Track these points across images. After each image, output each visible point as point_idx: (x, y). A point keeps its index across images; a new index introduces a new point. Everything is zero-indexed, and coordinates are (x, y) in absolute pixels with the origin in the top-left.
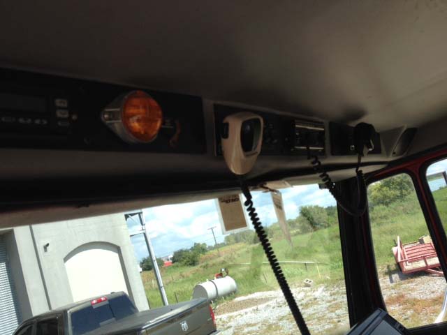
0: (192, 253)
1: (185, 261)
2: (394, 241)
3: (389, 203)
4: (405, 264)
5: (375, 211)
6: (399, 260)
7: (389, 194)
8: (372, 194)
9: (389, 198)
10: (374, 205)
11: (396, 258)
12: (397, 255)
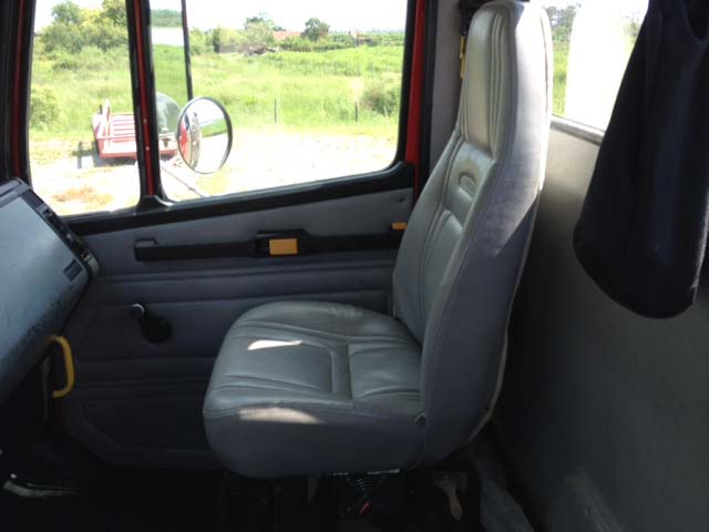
2: (101, 107)
3: (109, 46)
4: (106, 143)
5: (81, 54)
6: (100, 136)
7: (110, 33)
8: (85, 24)
9: (110, 37)
10: (83, 44)
11: (95, 132)
12: (98, 128)
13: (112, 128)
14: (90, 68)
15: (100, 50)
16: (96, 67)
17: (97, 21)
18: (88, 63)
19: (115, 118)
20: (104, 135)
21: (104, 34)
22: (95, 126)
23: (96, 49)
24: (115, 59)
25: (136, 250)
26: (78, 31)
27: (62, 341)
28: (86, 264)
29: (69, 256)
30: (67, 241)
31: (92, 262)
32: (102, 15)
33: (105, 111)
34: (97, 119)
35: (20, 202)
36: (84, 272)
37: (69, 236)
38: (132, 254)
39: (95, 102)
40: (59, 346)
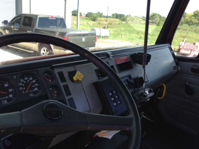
0: (95, 15)
1: (91, 18)
2: (183, 40)
3: (191, 25)
4: (182, 50)
5: (182, 26)
6: (181, 47)
7: (193, 21)
8: (186, 18)
9: (192, 22)
10: (184, 23)
11: (180, 46)
12: (181, 45)
13: (185, 46)
14: (183, 30)
15: (188, 26)
16: (185, 30)
17: (190, 17)
18: (183, 28)
19: (187, 44)
20: (182, 47)
21: (191, 21)
22: (180, 44)
23: (187, 25)
24: (191, 28)
25: (192, 68)
26: (184, 20)
27: (165, 86)
28: (178, 68)
29: (175, 65)
30: (175, 61)
31: (179, 68)
32: (192, 16)
33: (185, 41)
34: (182, 43)
35: (168, 49)
36: (177, 70)
37: (176, 60)
38: (190, 69)
39: (182, 39)
40: (163, 87)
